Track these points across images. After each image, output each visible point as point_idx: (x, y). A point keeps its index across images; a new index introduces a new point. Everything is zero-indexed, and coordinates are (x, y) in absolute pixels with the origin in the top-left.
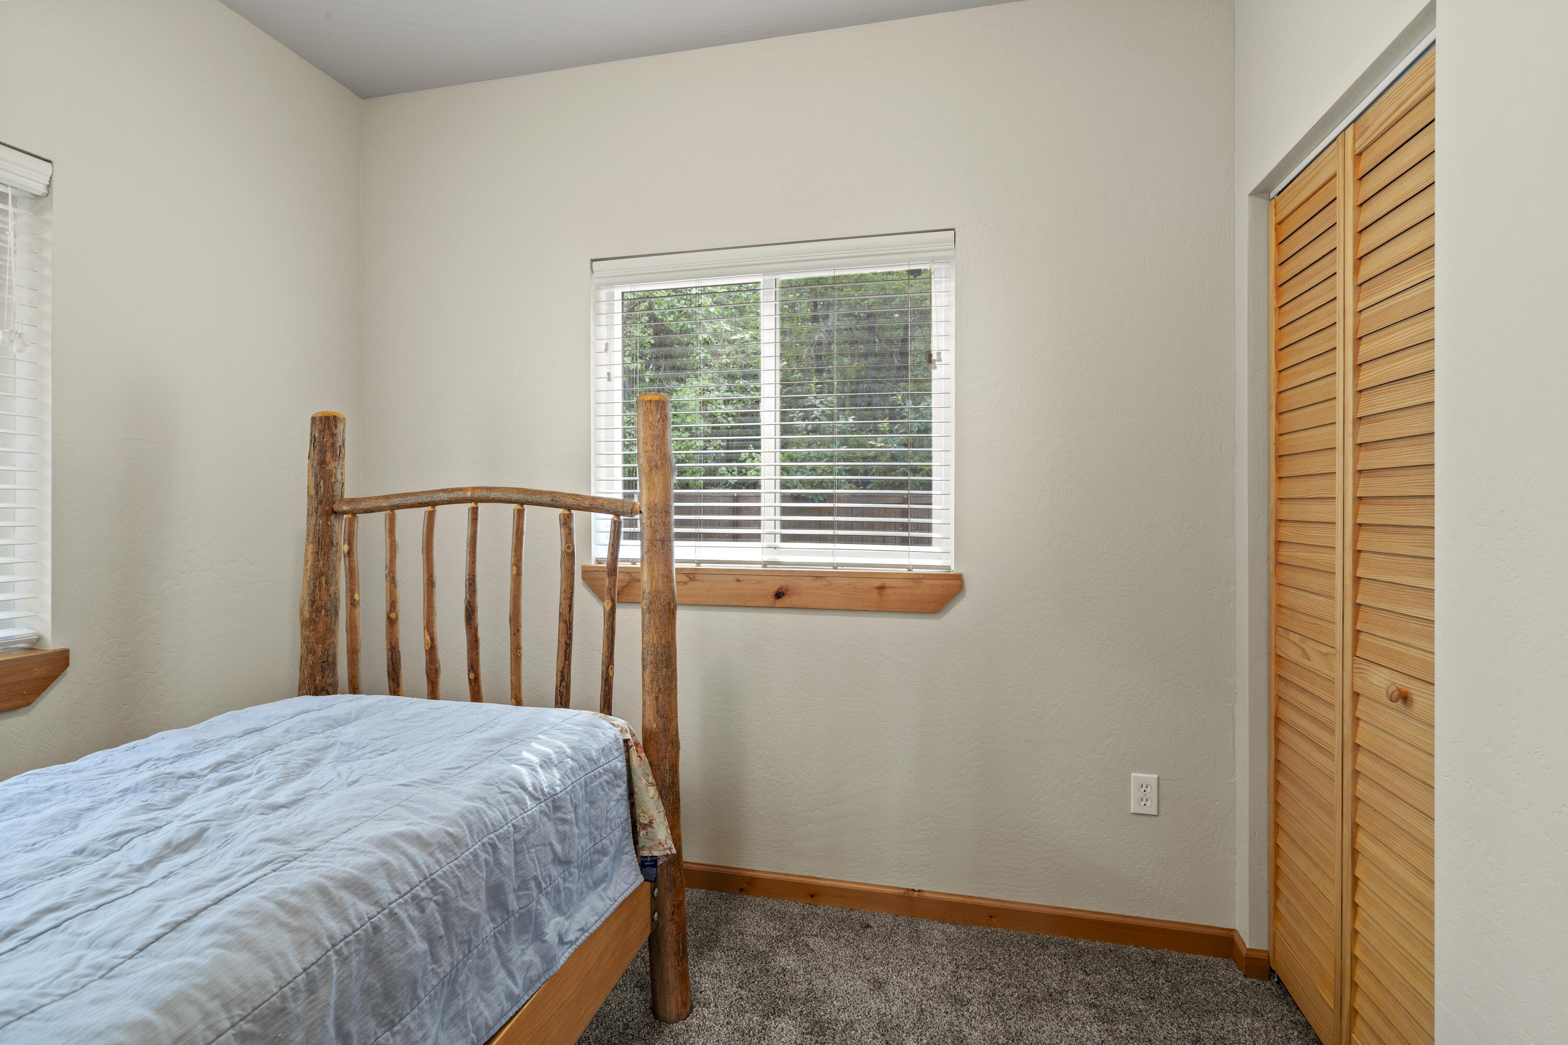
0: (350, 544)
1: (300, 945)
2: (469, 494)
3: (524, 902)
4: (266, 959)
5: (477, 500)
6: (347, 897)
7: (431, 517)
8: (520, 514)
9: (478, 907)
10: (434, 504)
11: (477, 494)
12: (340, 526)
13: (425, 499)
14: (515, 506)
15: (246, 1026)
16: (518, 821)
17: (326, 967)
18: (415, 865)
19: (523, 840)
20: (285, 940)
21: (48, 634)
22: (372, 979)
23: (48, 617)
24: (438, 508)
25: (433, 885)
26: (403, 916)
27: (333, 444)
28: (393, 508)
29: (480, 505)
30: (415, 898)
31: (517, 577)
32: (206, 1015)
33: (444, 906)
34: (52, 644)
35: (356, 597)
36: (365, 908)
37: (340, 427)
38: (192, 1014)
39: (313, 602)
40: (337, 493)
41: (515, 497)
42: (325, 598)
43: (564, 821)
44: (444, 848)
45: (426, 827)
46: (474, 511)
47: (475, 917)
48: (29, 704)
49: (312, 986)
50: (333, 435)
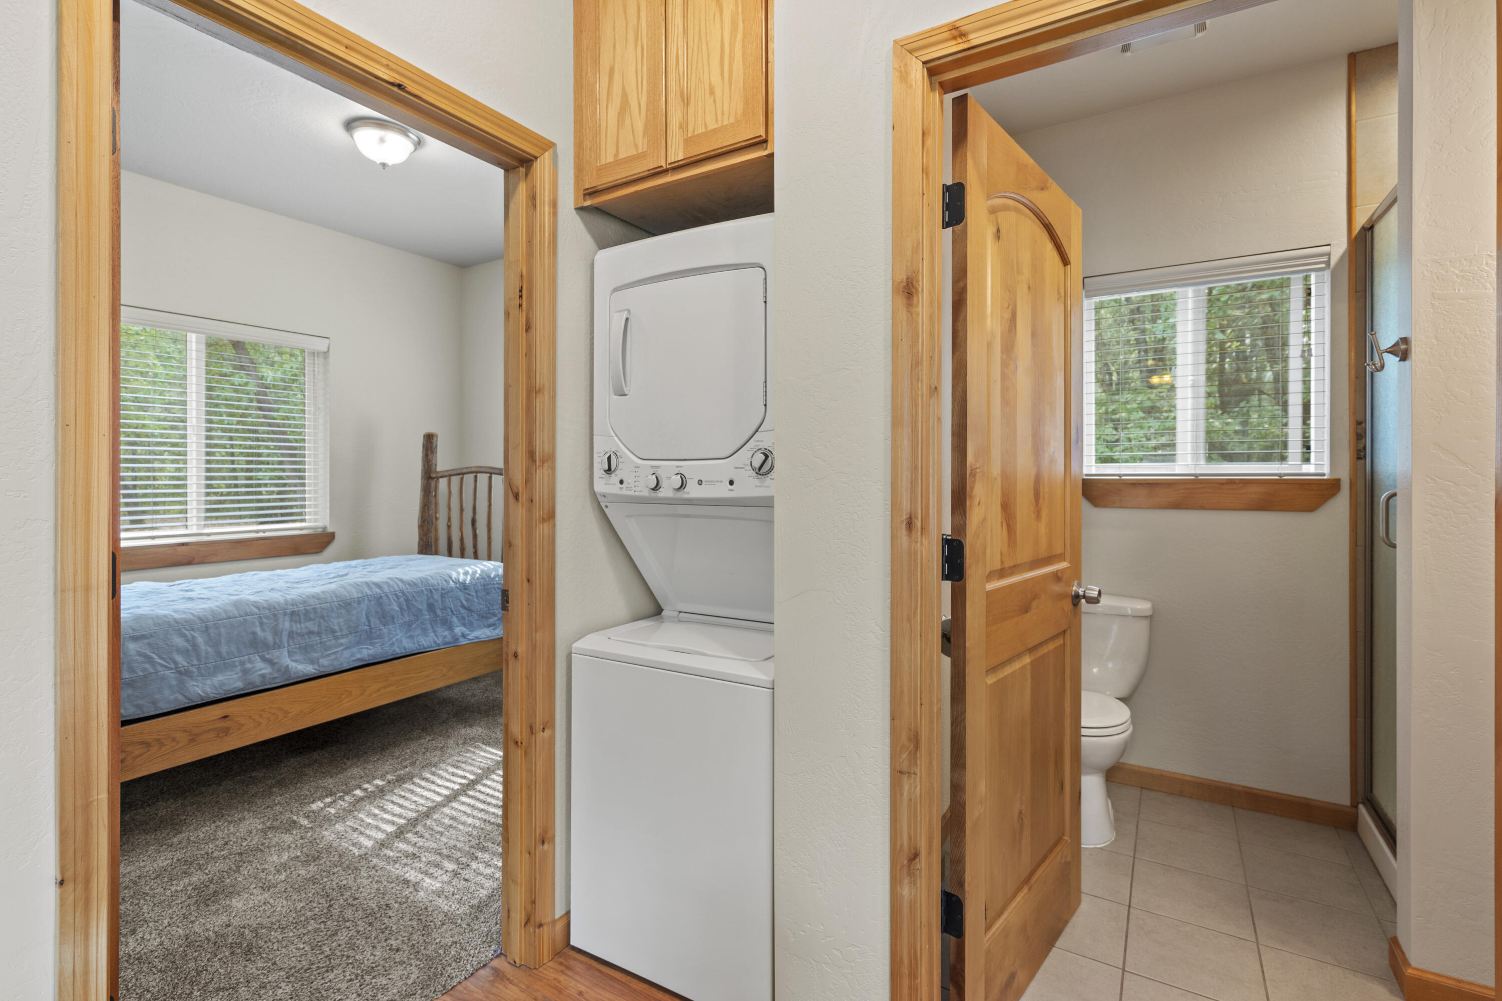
0: (435, 492)
1: (358, 592)
2: (473, 470)
3: (444, 615)
4: (348, 592)
5: (477, 472)
6: (373, 586)
7: (462, 479)
8: (490, 478)
9: (424, 607)
10: (463, 474)
11: (476, 470)
12: (433, 484)
13: (459, 472)
14: (488, 475)
15: (341, 603)
16: (445, 587)
17: (364, 600)
18: (398, 586)
19: (445, 593)
20: (354, 590)
21: (328, 526)
22: (379, 610)
23: (328, 518)
24: (465, 476)
25: (404, 594)
26: (391, 597)
27: (431, 447)
28: (450, 476)
29: (478, 475)
30: (396, 594)
31: (490, 505)
32: (331, 596)
33: (407, 600)
34: (330, 530)
35: (438, 515)
36: (378, 590)
37: (435, 439)
38: (328, 595)
39: (422, 517)
40: (433, 469)
41: (488, 470)
42: (427, 516)
43: (469, 594)
44: (409, 584)
45: (405, 578)
46: (476, 477)
47: (420, 610)
48: (321, 551)
49: (359, 603)
50: (431, 443)
